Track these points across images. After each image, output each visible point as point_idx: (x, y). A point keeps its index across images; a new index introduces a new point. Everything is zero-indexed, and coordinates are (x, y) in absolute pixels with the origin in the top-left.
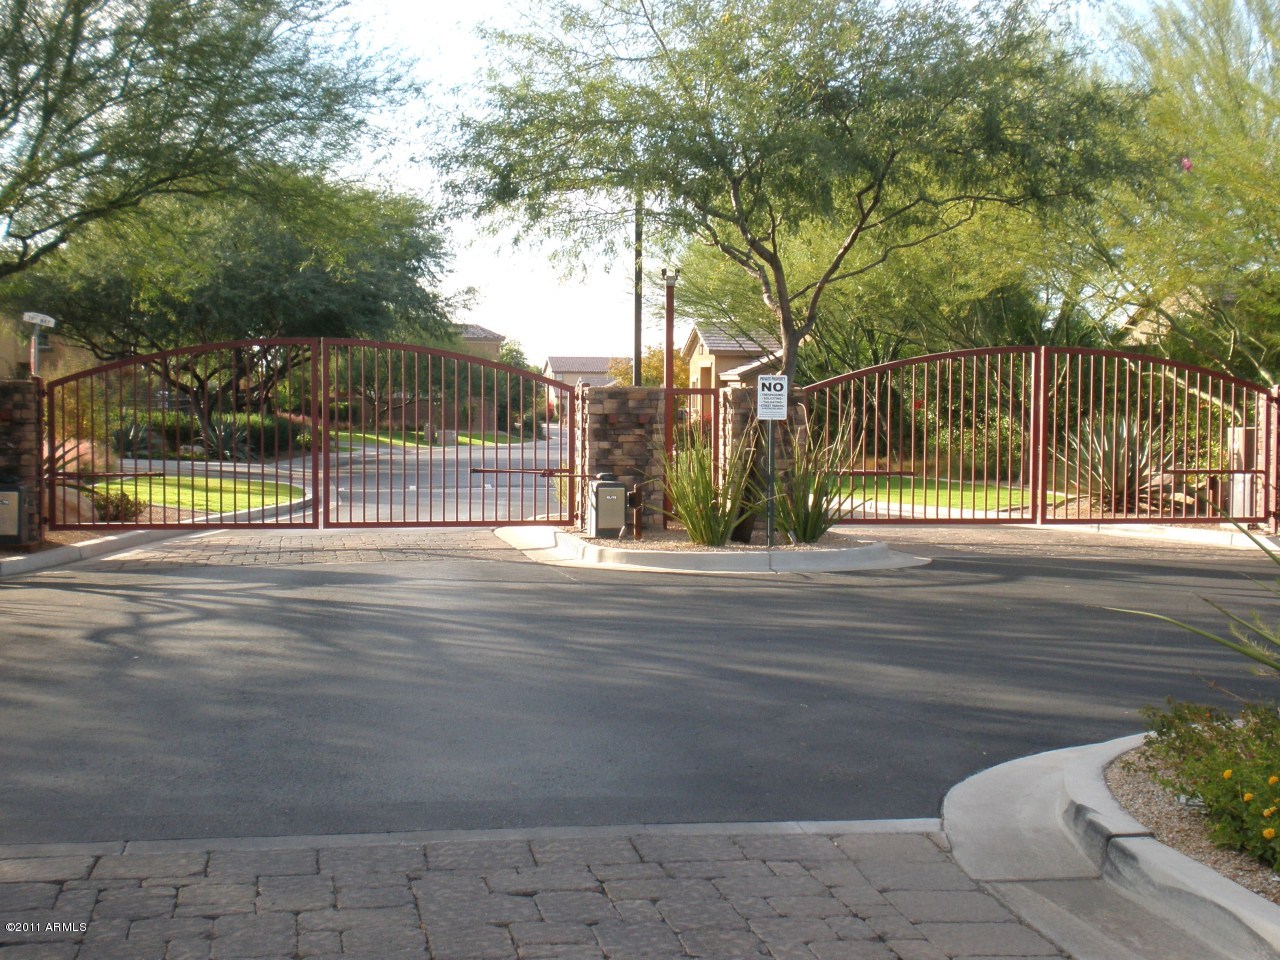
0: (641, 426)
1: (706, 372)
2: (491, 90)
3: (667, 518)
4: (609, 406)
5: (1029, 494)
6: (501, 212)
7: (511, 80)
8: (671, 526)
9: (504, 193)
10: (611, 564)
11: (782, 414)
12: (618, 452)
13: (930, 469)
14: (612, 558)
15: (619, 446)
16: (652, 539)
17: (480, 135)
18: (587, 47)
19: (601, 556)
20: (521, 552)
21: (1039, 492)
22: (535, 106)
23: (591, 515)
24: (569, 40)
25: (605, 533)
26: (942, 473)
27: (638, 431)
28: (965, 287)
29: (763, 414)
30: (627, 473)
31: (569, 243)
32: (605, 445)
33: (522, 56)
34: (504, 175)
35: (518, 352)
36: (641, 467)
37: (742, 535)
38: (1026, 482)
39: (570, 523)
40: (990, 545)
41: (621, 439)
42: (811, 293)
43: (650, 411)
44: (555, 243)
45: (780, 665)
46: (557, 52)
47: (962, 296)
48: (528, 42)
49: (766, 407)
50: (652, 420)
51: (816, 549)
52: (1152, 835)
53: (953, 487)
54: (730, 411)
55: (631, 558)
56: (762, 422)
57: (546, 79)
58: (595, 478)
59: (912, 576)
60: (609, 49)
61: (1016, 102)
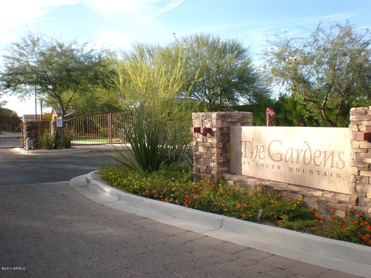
0: (36, 128)
1: (55, 117)
2: (6, 67)
3: (42, 146)
4: (30, 125)
5: (109, 140)
6: (8, 90)
7: (9, 65)
8: (43, 147)
9: (8, 86)
10: (30, 154)
11: (61, 126)
12: (32, 134)
13: (98, 136)
14: (30, 153)
15: (32, 132)
16: (38, 149)
17: (4, 75)
18: (24, 59)
19: (28, 153)
20: (13, 153)
21: (111, 139)
22: (14, 70)
23: (27, 145)
24: (21, 58)
25: (30, 149)
26: (100, 136)
27: (35, 129)
28: (101, 101)
29: (58, 126)
30: (33, 137)
31: (22, 94)
32: (29, 132)
33: (11, 61)
34: (8, 82)
35: (16, 114)
36: (36, 136)
37: (55, 148)
38: (108, 137)
39: (23, 147)
40: (102, 148)
41: (32, 131)
42: (67, 103)
43: (38, 126)
44: (19, 94)
45: (54, 166)
46: (18, 60)
47: (100, 103)
48: (13, 58)
49: (58, 124)
50: (38, 127)
51: (68, 150)
52: (94, 179)
53: (102, 139)
54: (53, 125)
55: (34, 153)
56: (58, 127)
57: (17, 65)
58: (27, 139)
59: (85, 153)
60: (28, 60)
61: (100, 72)
